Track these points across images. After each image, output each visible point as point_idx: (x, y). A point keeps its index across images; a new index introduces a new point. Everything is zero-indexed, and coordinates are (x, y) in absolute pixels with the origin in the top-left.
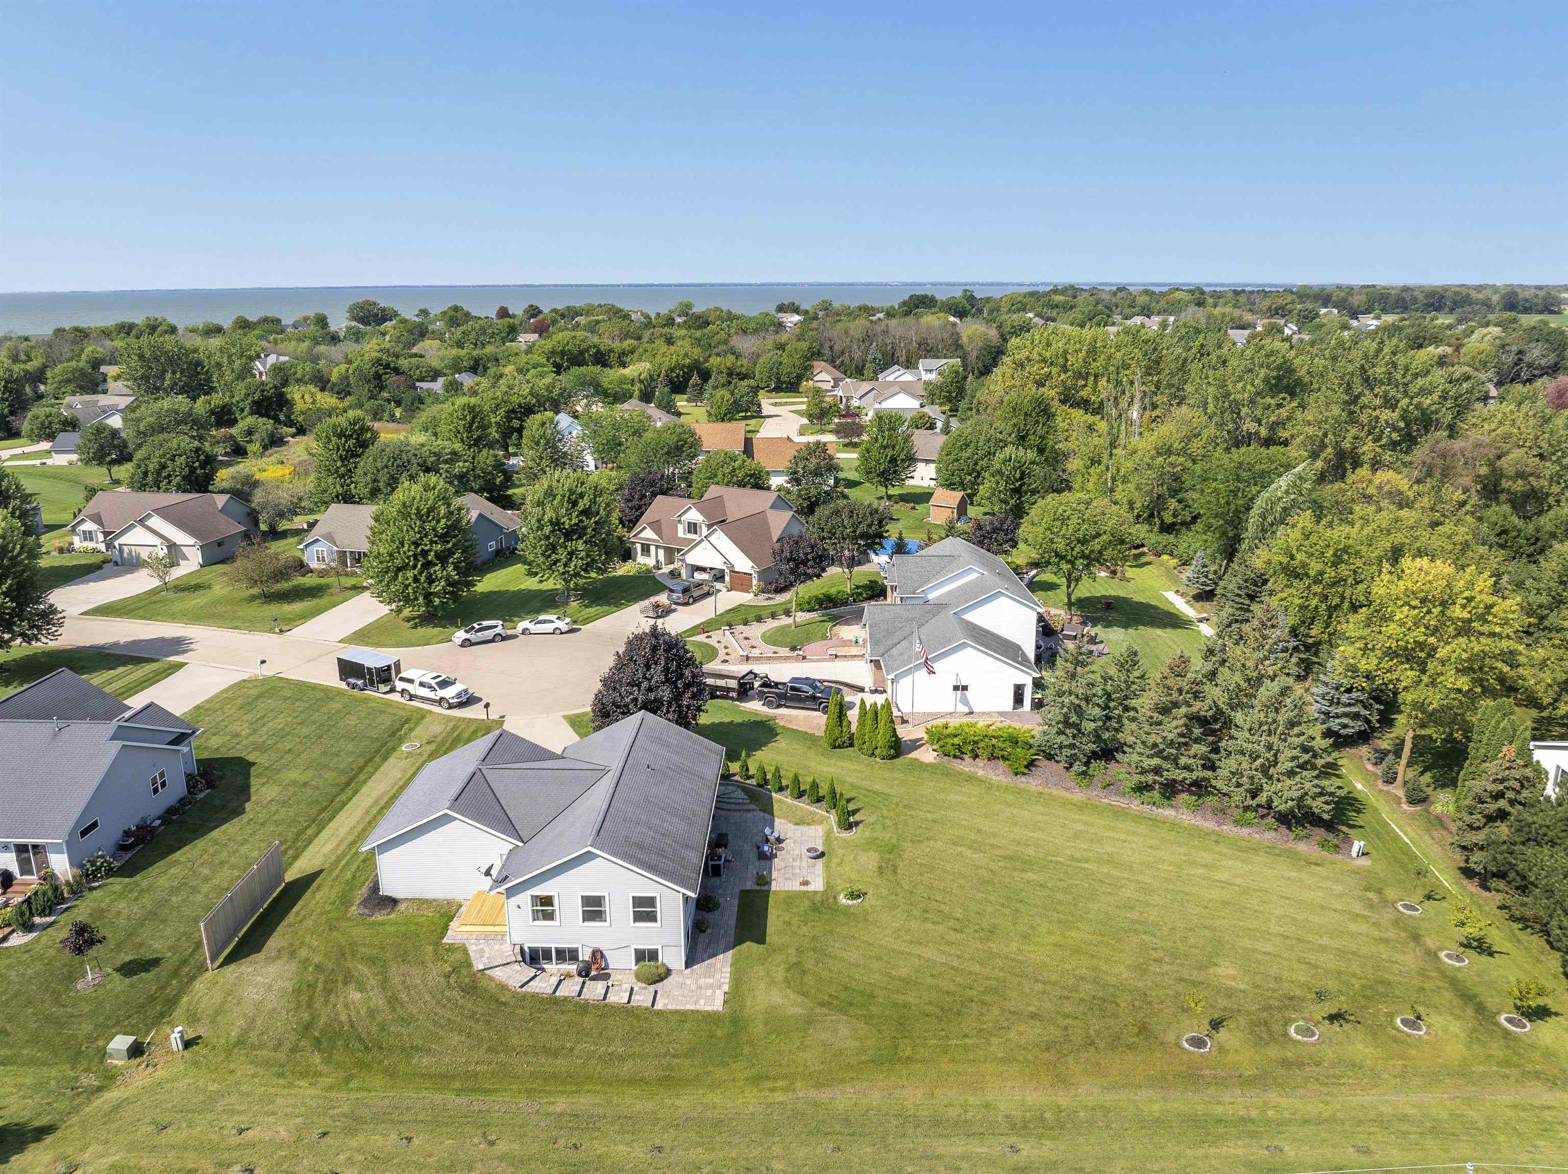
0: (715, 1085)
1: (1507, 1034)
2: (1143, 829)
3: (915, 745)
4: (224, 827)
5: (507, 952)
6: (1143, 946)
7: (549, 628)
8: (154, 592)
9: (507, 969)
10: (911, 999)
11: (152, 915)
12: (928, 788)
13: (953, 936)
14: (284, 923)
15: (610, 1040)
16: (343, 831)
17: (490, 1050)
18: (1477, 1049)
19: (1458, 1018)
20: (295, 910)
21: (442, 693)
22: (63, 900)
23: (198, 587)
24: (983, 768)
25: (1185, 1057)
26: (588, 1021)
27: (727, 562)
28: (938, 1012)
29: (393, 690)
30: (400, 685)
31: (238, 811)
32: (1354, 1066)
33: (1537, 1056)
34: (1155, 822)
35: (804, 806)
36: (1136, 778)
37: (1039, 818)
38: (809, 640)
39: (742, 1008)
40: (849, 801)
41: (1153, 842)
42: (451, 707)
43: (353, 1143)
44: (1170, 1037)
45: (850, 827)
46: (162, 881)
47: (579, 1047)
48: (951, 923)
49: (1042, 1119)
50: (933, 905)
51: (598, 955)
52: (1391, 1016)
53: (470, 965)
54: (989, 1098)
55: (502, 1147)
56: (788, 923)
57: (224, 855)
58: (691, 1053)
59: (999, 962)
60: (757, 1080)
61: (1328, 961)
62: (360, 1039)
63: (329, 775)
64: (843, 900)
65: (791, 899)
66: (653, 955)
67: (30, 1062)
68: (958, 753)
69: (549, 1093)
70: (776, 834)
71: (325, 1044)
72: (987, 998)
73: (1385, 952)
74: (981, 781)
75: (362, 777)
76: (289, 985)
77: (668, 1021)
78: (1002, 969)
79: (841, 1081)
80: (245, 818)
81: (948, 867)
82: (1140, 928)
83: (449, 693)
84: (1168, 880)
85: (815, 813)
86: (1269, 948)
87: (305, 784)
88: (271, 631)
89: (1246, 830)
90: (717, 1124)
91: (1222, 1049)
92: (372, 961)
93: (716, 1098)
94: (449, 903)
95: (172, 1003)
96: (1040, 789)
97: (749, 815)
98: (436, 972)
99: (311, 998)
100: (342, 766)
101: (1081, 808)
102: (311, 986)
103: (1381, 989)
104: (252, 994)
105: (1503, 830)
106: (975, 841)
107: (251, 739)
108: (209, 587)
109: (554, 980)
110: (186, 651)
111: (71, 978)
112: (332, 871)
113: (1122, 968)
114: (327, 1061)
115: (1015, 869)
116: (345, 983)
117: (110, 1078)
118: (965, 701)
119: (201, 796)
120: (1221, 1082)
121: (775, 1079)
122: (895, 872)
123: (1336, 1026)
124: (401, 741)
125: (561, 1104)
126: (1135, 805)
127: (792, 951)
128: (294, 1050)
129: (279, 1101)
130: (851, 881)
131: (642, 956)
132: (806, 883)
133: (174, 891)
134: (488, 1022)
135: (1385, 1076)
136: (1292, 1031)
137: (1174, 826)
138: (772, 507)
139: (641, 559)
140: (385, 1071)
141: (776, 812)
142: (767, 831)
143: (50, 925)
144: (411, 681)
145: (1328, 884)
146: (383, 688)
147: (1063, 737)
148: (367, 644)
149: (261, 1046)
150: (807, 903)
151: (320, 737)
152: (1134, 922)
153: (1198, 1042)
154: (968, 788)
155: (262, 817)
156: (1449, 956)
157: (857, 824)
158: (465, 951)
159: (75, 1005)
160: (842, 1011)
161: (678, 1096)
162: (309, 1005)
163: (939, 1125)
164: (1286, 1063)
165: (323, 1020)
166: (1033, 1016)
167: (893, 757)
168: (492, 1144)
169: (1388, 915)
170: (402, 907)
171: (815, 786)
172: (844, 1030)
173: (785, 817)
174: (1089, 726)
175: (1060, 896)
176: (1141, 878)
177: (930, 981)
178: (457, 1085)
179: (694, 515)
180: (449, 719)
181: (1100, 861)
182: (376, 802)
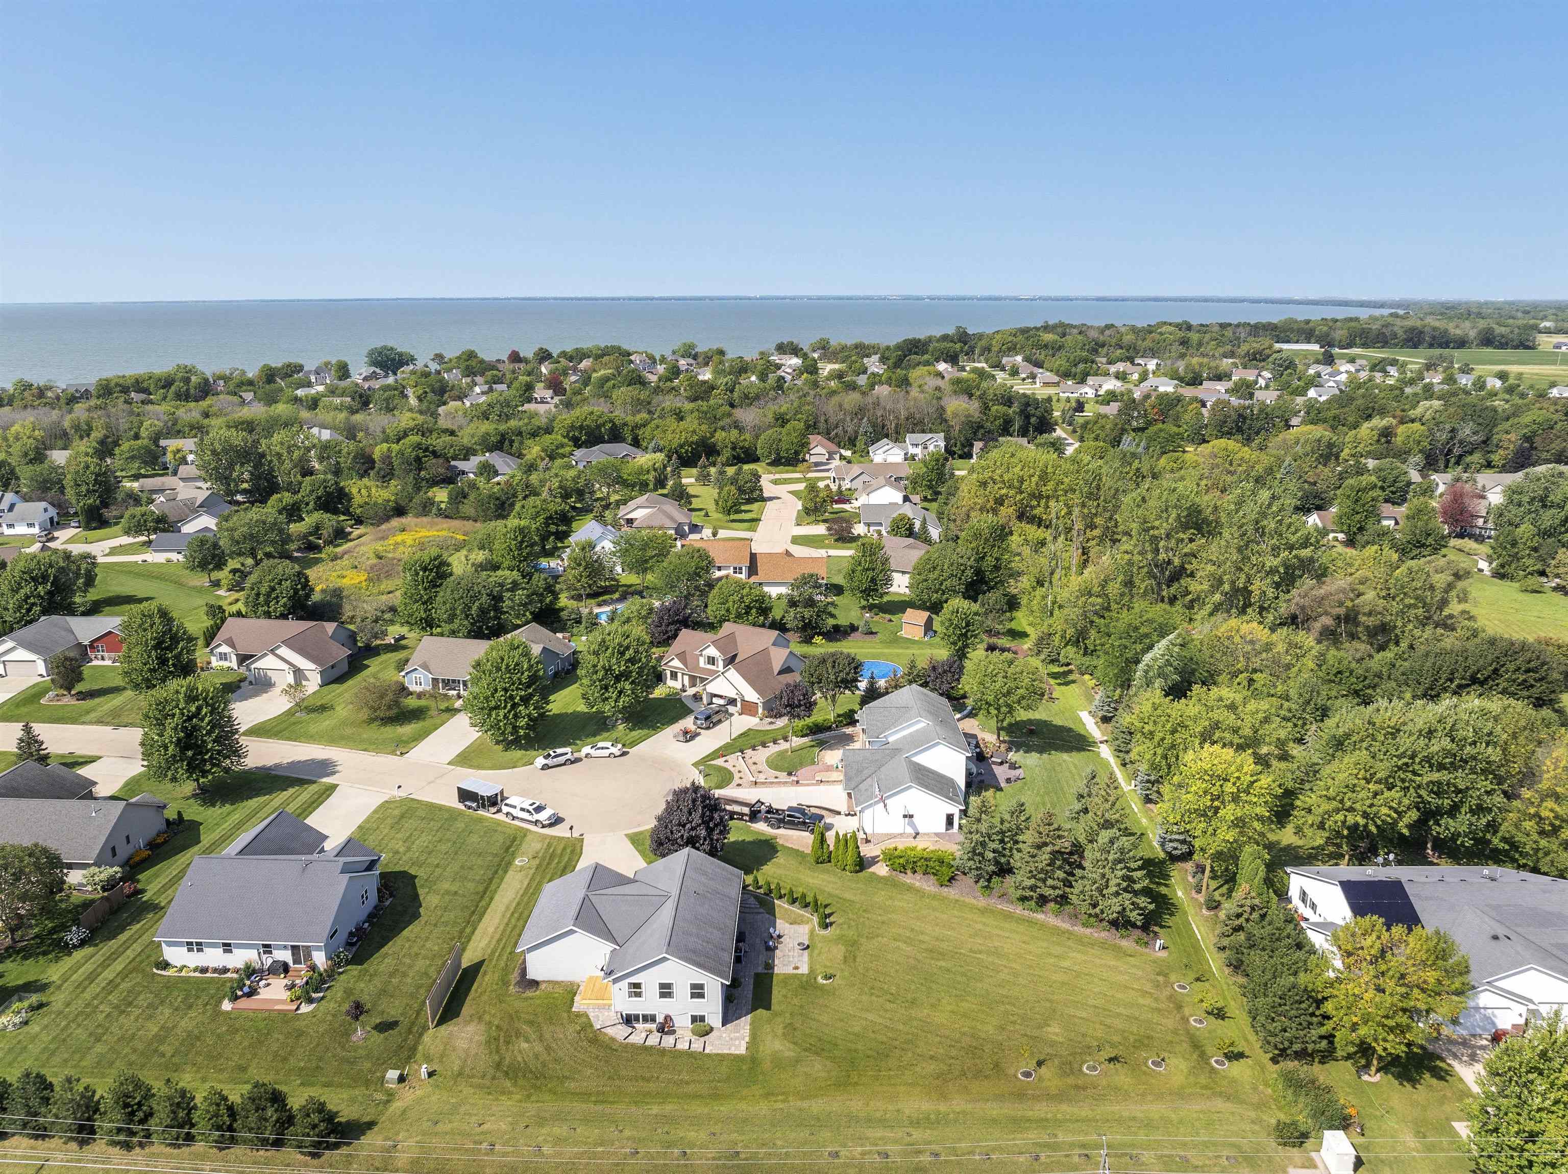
0: (742, 1099)
1: (1213, 1068)
2: (1021, 928)
3: (874, 861)
4: (410, 928)
5: (614, 1018)
6: (1006, 1013)
7: (606, 753)
8: (290, 713)
9: (614, 1028)
10: (859, 1047)
11: (383, 992)
12: (881, 896)
13: (889, 1006)
14: (469, 998)
15: (680, 1072)
16: (491, 930)
17: (609, 1078)
18: (1192, 1079)
19: (1186, 1059)
20: (474, 988)
21: (537, 817)
22: (325, 982)
23: (323, 708)
24: (919, 881)
25: (1018, 1083)
26: (666, 1060)
27: (739, 693)
28: (875, 1054)
29: (499, 811)
30: (505, 809)
31: (416, 916)
32: (1117, 1089)
33: (1225, 1083)
34: (1030, 922)
35: (796, 910)
36: (1020, 893)
37: (955, 920)
38: (802, 765)
39: (757, 1052)
40: (826, 906)
41: (1025, 938)
42: (543, 827)
43: (544, 1131)
44: (1011, 1071)
45: (826, 926)
46: (382, 968)
47: (662, 1076)
48: (888, 997)
49: (928, 1119)
50: (878, 984)
51: (668, 1018)
52: (1147, 1059)
53: (592, 1026)
54: (900, 1106)
55: (627, 1133)
56: (785, 996)
57: (415, 949)
58: (728, 1079)
59: (915, 1023)
60: (767, 1095)
61: (1118, 1023)
62: (531, 1072)
63: (470, 886)
64: (820, 980)
65: (788, 978)
66: (702, 1019)
67: (340, 1085)
68: (903, 869)
69: (647, 1103)
70: (777, 933)
71: (511, 1075)
72: (905, 1046)
73: (1156, 1018)
74: (918, 891)
75: (493, 887)
76: (483, 1038)
77: (713, 1061)
78: (916, 1028)
79: (816, 1096)
80: (423, 919)
81: (889, 956)
82: (1006, 1000)
83: (543, 816)
84: (1030, 967)
85: (803, 916)
86: (1084, 1015)
87: (456, 893)
88: (393, 753)
89: (1089, 930)
90: (745, 1121)
91: (1041, 1079)
92: (531, 1023)
93: (743, 1106)
94: (572, 983)
95: (413, 1050)
96: (957, 897)
97: (759, 917)
98: (572, 1029)
99: (497, 1046)
100: (477, 878)
101: (984, 911)
102: (496, 1039)
103: (1146, 1042)
104: (461, 1044)
105: (1242, 936)
106: (909, 938)
107: (408, 855)
108: (332, 708)
109: (644, 1035)
110: (333, 773)
111: (347, 1034)
112: (491, 960)
113: (990, 1028)
114: (515, 1085)
115: (932, 959)
116: (517, 1038)
117: (391, 1096)
118: (913, 825)
119: (387, 903)
120: (1036, 1098)
121: (777, 1095)
122: (855, 960)
123: (1112, 1065)
124: (513, 856)
125: (655, 1110)
126: (1019, 910)
127: (788, 1015)
128: (494, 1078)
129: (494, 1108)
130: (825, 967)
131: (694, 1019)
132: (796, 968)
133: (392, 975)
134: (606, 1062)
135: (1133, 1095)
136: (1084, 1069)
137: (1042, 926)
138: (774, 644)
139: (670, 683)
140: (550, 1091)
141: (777, 915)
142: (771, 930)
143: (323, 998)
144: (515, 807)
145: (1134, 971)
146: (493, 810)
147: (972, 862)
148: (471, 767)
149: (473, 1077)
150: (798, 982)
151: (456, 853)
152: (1004, 996)
153: (1027, 1075)
154: (908, 896)
155: (433, 920)
156: (1195, 1021)
157: (831, 924)
158: (587, 1016)
159: (355, 1051)
160: (817, 1054)
161: (722, 1105)
162: (497, 1052)
163: (870, 1121)
164: (1077, 1087)
165: (508, 1059)
166: (932, 1058)
167: (857, 872)
168: (621, 1131)
169: (1167, 992)
170: (543, 986)
171: (804, 896)
172: (818, 1066)
173: (783, 919)
174: (990, 855)
175: (959, 978)
176: (1014, 965)
177: (873, 1036)
178: (593, 1099)
179: (712, 651)
180: (544, 837)
181: (989, 953)
182: (508, 908)
